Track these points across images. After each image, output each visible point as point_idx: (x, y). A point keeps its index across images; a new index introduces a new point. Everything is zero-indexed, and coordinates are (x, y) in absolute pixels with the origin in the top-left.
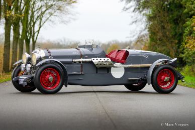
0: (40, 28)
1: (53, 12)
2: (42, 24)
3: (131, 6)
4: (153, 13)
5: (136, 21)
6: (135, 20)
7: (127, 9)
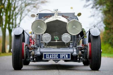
0: (21, 21)
1: (30, 9)
2: (22, 18)
3: (90, 4)
4: (108, 8)
5: (94, 16)
6: (93, 14)
7: (87, 6)
